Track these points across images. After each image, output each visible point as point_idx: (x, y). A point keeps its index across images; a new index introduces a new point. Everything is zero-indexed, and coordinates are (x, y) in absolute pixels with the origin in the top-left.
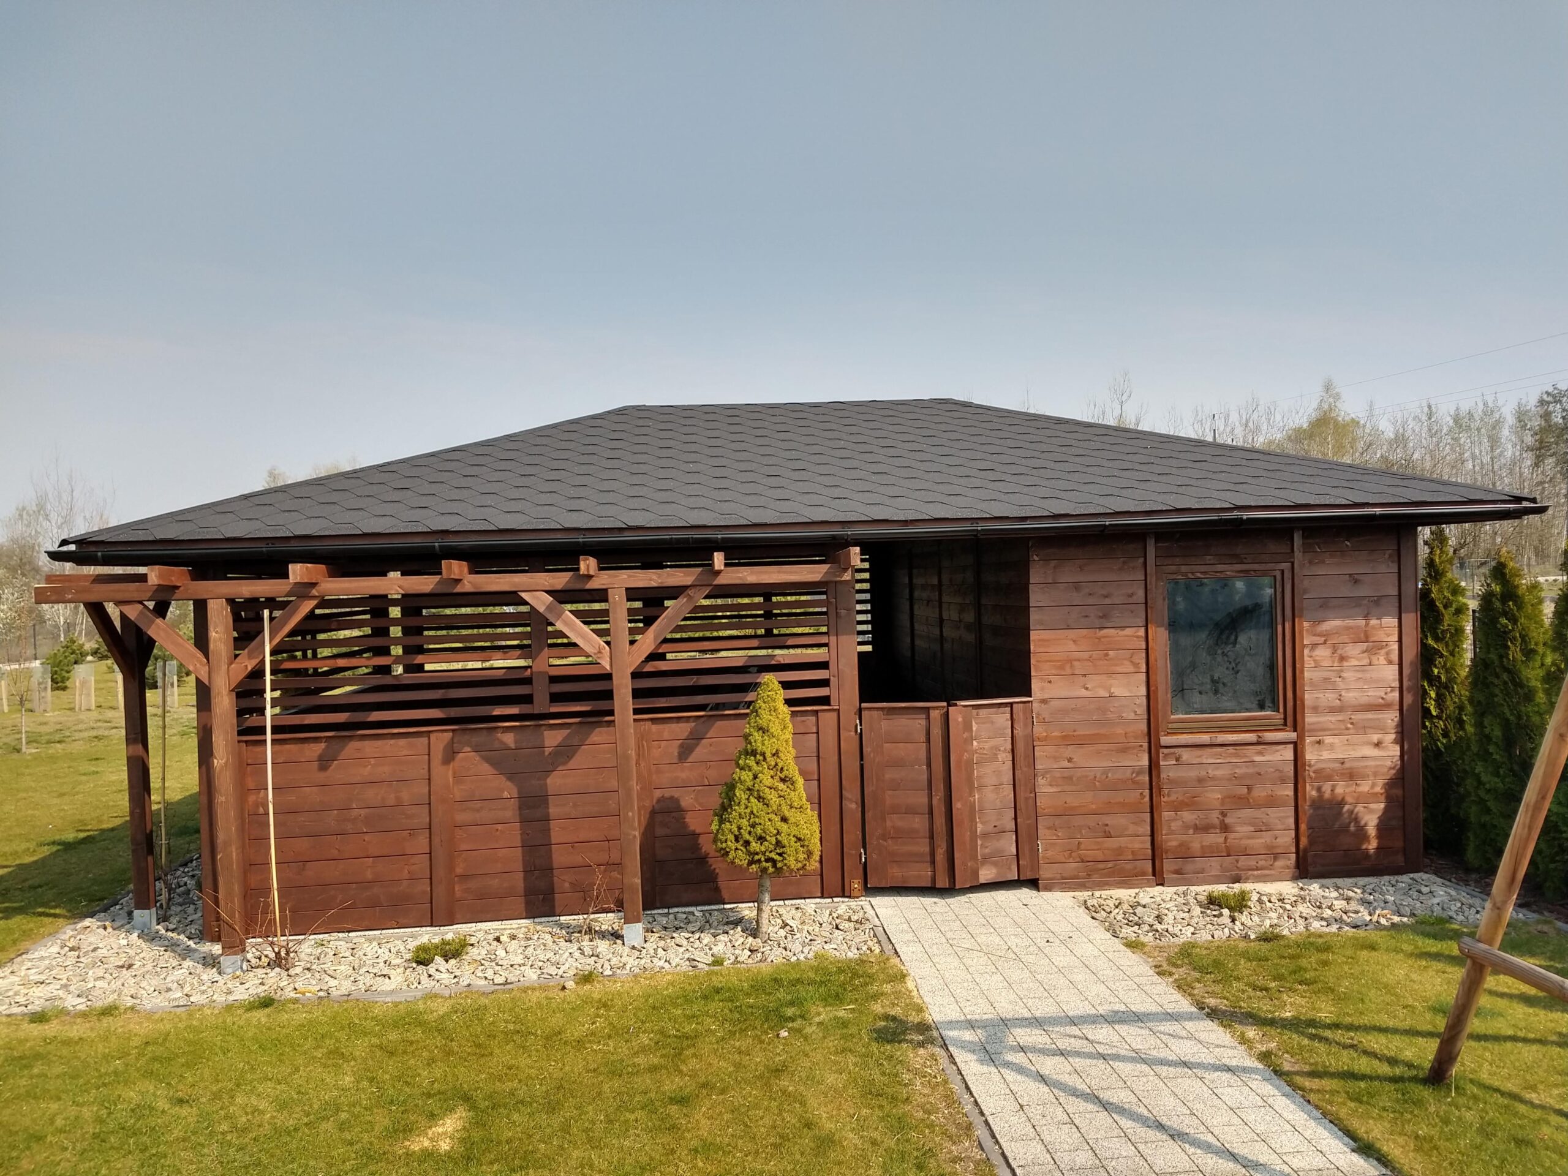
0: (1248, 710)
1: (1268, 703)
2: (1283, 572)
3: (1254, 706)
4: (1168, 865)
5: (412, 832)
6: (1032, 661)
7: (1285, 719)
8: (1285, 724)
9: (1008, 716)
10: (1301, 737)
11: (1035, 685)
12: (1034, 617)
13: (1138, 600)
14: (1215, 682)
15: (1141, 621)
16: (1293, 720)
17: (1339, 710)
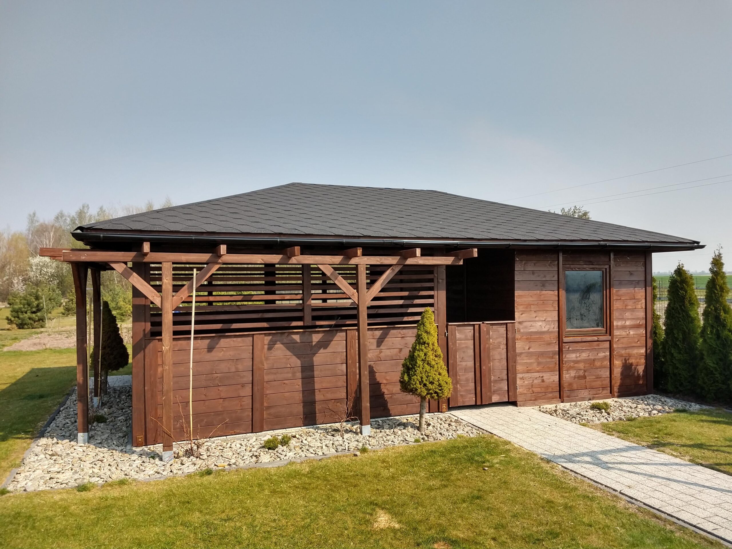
0: (593, 327)
1: (600, 325)
2: (606, 269)
3: (595, 325)
4: (565, 393)
5: (243, 385)
6: (515, 305)
7: (606, 331)
8: (606, 333)
9: (505, 329)
10: (612, 338)
11: (517, 315)
12: (516, 285)
13: (556, 278)
14: (581, 315)
15: (556, 288)
16: (609, 331)
17: (624, 327)
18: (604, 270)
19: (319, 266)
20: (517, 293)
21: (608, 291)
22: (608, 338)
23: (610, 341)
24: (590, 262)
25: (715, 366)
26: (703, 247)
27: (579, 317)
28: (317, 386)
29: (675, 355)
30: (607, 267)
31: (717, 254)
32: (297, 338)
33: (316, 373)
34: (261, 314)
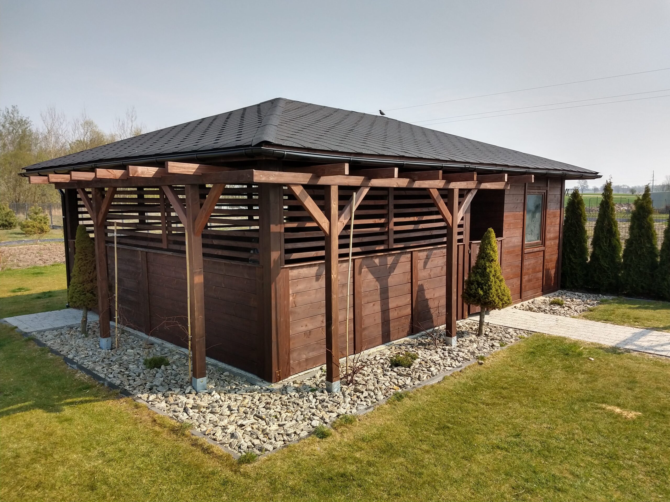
0: (536, 240)
1: (539, 238)
2: (545, 193)
3: (537, 239)
4: (523, 295)
6: (504, 224)
8: (542, 244)
10: (545, 249)
11: (504, 232)
12: (505, 208)
13: (523, 201)
14: (531, 231)
15: (523, 209)
16: (544, 244)
17: (550, 239)
18: (543, 194)
19: (430, 189)
20: (505, 214)
21: (545, 210)
22: (542, 248)
23: (544, 251)
24: (539, 187)
25: (608, 266)
26: (600, 177)
27: (530, 233)
28: (391, 306)
29: (573, 259)
30: (545, 191)
31: (609, 181)
32: (377, 261)
33: (390, 294)
34: (361, 238)
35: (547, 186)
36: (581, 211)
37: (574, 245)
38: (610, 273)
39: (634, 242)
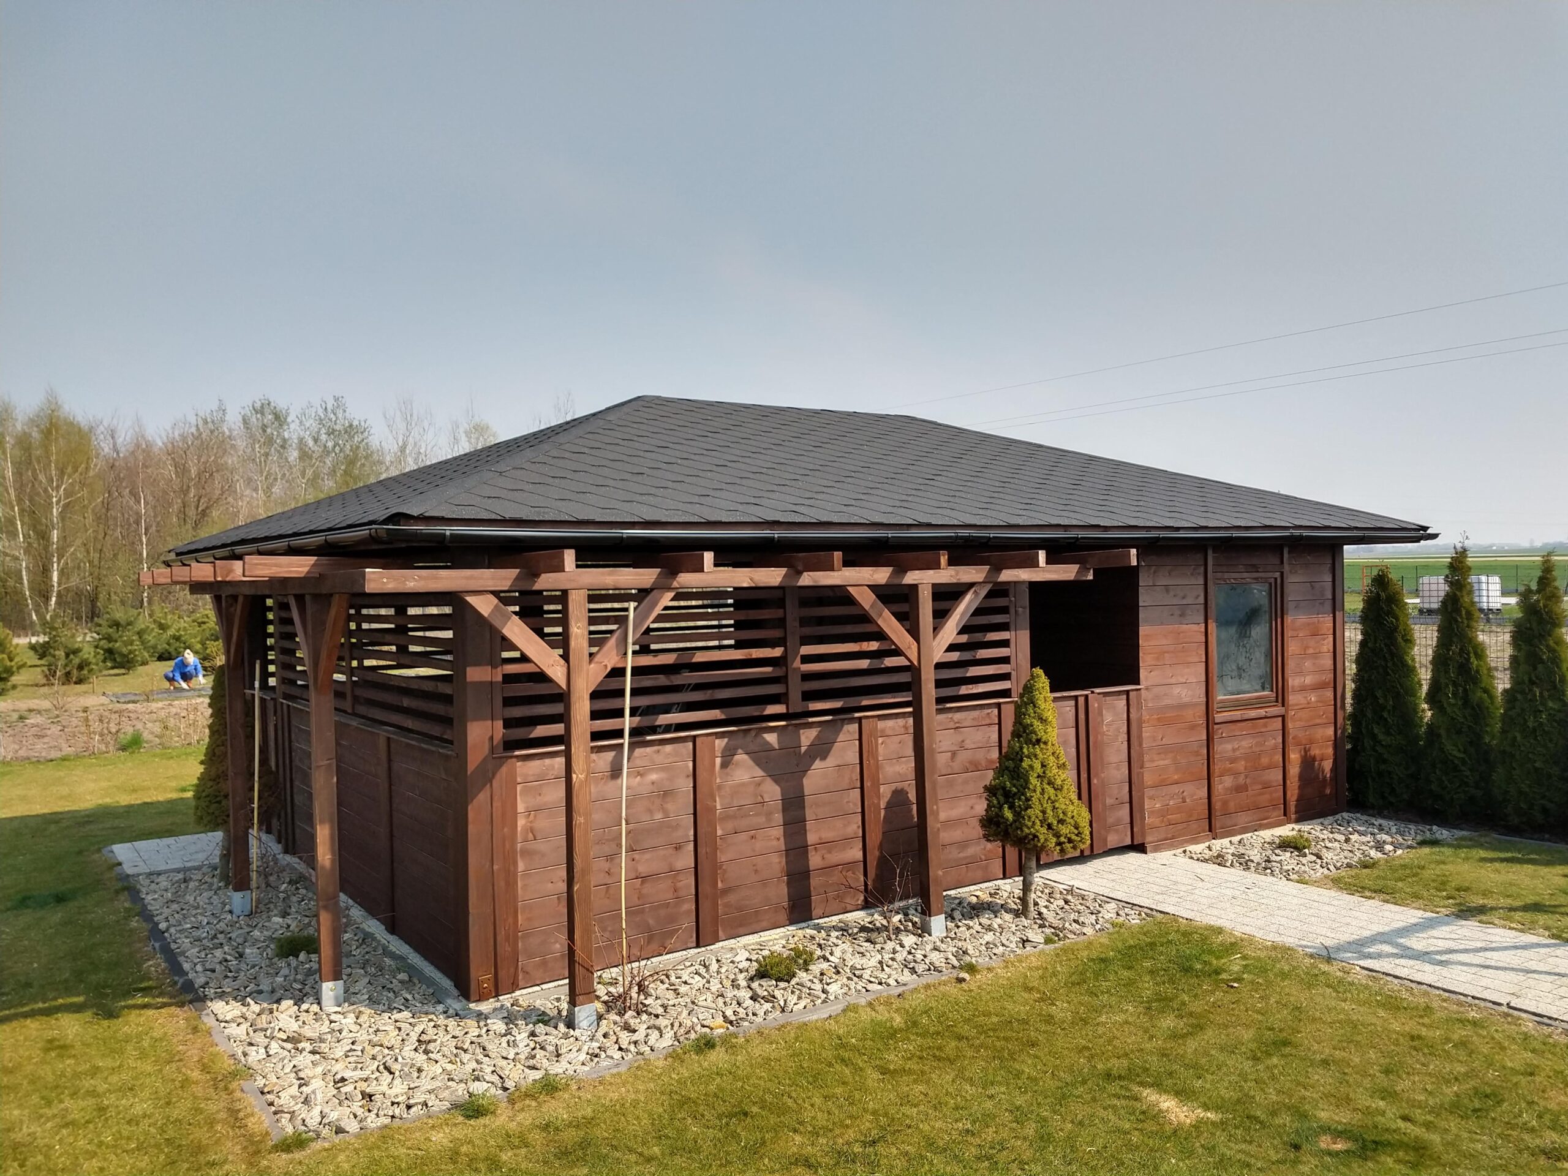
0: (1256, 691)
1: (1267, 686)
2: (1276, 579)
3: (1259, 687)
4: (1217, 823)
5: (678, 848)
6: (1141, 654)
7: (1277, 697)
8: (1277, 701)
9: (1125, 702)
10: (1287, 711)
11: (1143, 674)
12: (1142, 615)
13: (1201, 600)
14: (1239, 668)
15: (1202, 619)
16: (1281, 698)
17: (1303, 689)
18: (1272, 581)
19: (849, 588)
20: (1143, 630)
21: (1279, 620)
22: (1278, 710)
23: (1283, 717)
24: (1253, 566)
26: (1434, 536)
27: (1234, 674)
28: (811, 839)
30: (1277, 575)
31: (1459, 545)
32: (771, 738)
34: (710, 692)
35: (1282, 562)
36: (1397, 619)
37: (1381, 701)
38: (1468, 773)
39: (1519, 696)
